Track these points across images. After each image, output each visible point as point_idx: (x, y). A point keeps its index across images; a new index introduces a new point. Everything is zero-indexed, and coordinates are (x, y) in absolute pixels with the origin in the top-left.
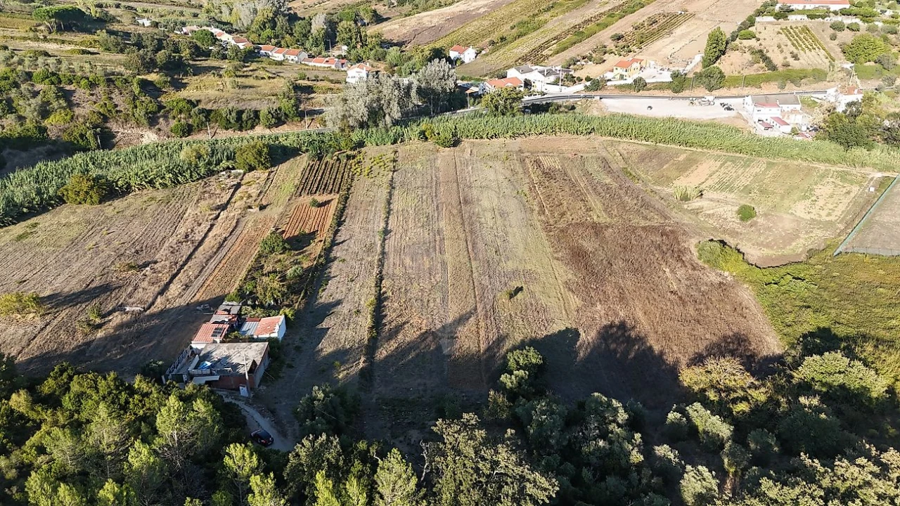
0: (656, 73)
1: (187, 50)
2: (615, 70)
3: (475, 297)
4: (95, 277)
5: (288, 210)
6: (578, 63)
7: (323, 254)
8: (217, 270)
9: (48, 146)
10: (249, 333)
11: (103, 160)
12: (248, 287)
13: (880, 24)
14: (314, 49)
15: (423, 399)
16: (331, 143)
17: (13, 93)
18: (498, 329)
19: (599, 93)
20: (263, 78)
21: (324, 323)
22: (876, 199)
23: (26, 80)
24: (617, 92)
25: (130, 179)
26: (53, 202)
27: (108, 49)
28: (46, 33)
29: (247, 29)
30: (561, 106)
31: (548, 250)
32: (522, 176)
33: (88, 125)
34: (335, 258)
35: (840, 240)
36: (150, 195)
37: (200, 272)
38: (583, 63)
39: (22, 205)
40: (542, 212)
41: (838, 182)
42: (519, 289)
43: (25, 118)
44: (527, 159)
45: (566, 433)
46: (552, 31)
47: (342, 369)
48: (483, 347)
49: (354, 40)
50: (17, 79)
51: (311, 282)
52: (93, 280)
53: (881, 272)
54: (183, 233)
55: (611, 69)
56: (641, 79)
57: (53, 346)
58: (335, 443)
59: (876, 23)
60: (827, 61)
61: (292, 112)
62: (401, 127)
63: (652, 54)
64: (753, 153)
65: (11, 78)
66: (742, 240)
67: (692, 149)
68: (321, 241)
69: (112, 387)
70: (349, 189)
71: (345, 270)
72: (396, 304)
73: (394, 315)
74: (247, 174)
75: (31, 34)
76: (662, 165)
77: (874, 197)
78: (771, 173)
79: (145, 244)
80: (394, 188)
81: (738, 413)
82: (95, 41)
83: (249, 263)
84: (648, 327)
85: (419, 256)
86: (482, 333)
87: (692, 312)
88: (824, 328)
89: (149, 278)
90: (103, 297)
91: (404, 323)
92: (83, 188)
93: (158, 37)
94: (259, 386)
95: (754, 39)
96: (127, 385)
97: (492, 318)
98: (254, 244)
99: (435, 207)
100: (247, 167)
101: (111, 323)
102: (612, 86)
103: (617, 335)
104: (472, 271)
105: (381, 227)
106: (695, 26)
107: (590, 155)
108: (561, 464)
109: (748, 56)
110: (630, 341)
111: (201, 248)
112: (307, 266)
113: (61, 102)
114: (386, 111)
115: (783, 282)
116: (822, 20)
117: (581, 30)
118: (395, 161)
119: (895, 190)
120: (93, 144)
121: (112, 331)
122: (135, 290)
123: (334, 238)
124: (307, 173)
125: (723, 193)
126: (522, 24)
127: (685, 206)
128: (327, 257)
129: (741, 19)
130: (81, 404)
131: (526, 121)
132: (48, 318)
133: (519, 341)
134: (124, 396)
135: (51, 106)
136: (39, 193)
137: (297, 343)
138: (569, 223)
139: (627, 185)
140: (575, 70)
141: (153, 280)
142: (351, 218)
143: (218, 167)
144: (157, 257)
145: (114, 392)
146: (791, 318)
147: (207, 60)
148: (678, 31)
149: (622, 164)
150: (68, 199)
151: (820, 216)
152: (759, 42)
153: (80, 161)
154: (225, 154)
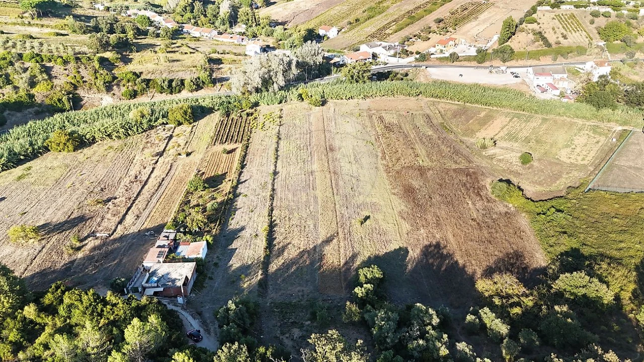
0: (466, 49)
1: (132, 31)
2: (436, 46)
3: (337, 224)
4: (74, 210)
5: (206, 156)
6: (411, 40)
7: (231, 191)
8: (158, 204)
9: (36, 108)
10: (182, 254)
11: (75, 118)
12: (181, 217)
13: (625, 12)
14: (222, 27)
15: (302, 303)
16: (235, 104)
17: (10, 70)
18: (353, 247)
19: (425, 63)
20: (186, 53)
21: (233, 245)
22: (617, 148)
23: (18, 60)
24: (437, 63)
25: (95, 133)
26: (41, 151)
27: (75, 31)
28: (30, 20)
29: (173, 10)
30: (398, 74)
31: (388, 187)
32: (370, 129)
33: (63, 92)
34: (240, 194)
35: (590, 179)
36: (109, 145)
37: (147, 205)
38: (414, 40)
39: (20, 154)
40: (384, 158)
41: (591, 134)
42: (367, 218)
43: (18, 88)
44: (373, 116)
45: (397, 334)
46: (392, 15)
47: (246, 280)
48: (343, 262)
49: (250, 21)
50: (12, 59)
51: (224, 212)
52: (72, 212)
53: (617, 206)
54: (134, 175)
55: (434, 45)
56: (455, 53)
57: (48, 264)
58: (244, 350)
59: (623, 11)
60: (587, 40)
61: (207, 80)
62: (285, 91)
63: (463, 34)
64: (533, 111)
65: (8, 59)
66: (522, 179)
67: (489, 108)
68: (230, 180)
69: (92, 300)
70: (248, 140)
71: (247, 203)
72: (283, 229)
73: (281, 238)
74: (177, 128)
75: (19, 20)
76: (468, 121)
77: (615, 147)
78: (544, 127)
79: (107, 183)
80: (280, 139)
81: (514, 314)
82: (65, 25)
83: (180, 198)
84: (455, 246)
85: (298, 192)
86: (342, 251)
87: (486, 235)
88: (575, 248)
89: (111, 210)
90: (81, 225)
91: (288, 244)
92: (62, 140)
93: (110, 22)
94: (190, 294)
95: (536, 23)
96: (102, 298)
97: (349, 240)
98: (183, 183)
99: (309, 153)
100: (177, 123)
101: (87, 246)
102: (434, 58)
103: (434, 252)
104: (335, 204)
105: (272, 170)
106: (495, 13)
107: (418, 113)
108: (394, 356)
109: (531, 36)
110: (443, 257)
111: (146, 187)
112: (220, 200)
113: (44, 75)
114: (274, 80)
115: (549, 213)
116: (584, 9)
117: (413, 14)
118: (281, 117)
119: (630, 141)
120: (67, 106)
121: (88, 253)
122: (102, 220)
123: (239, 178)
124: (219, 127)
125: (511, 143)
126: (371, 9)
127: (484, 153)
128: (234, 192)
129: (527, 8)
130: (71, 312)
131: (373, 87)
132: (43, 242)
133: (367, 256)
134: (100, 306)
135: (37, 78)
136: (31, 144)
137: (215, 261)
138: (403, 166)
139: (444, 136)
140: (408, 46)
141: (115, 213)
142: (251, 162)
143: (156, 123)
144: (116, 194)
145: (93, 304)
146: (553, 240)
147: (145, 38)
148: (482, 17)
149: (440, 120)
150: (52, 149)
151: (577, 160)
152: (539, 25)
153: (59, 120)
154: (161, 113)
